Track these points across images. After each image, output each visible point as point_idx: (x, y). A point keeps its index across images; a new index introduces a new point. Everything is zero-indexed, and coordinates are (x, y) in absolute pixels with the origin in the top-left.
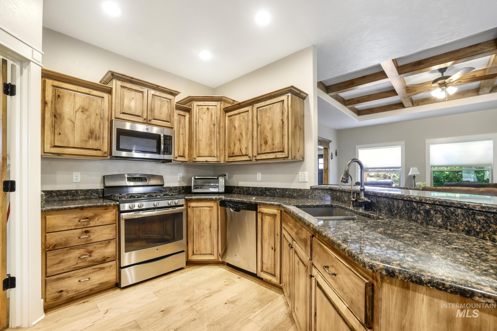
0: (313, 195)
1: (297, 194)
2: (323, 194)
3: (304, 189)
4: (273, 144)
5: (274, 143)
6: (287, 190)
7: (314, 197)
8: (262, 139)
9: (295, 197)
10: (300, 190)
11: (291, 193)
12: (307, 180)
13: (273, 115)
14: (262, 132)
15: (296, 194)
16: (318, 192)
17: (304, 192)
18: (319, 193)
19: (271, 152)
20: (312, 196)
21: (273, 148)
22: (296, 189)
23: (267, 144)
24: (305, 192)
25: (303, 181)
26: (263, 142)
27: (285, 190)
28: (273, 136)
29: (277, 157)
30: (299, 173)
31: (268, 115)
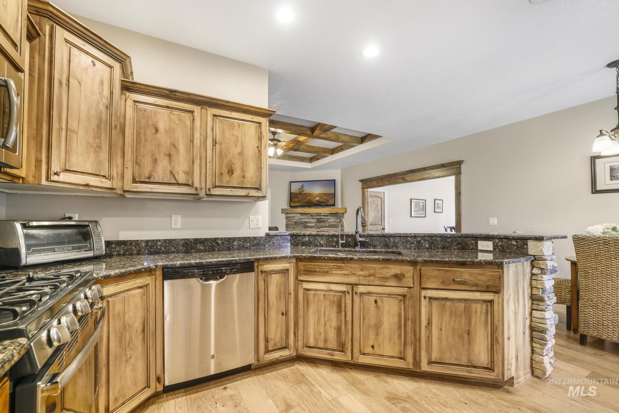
0: (271, 242)
1: (250, 243)
2: (283, 241)
3: (260, 237)
4: (244, 177)
5: (244, 175)
6: (235, 240)
7: (272, 245)
8: (224, 165)
9: (247, 248)
10: (255, 238)
11: (241, 243)
12: (261, 227)
13: (243, 136)
14: (223, 154)
15: (248, 244)
16: (277, 239)
17: (260, 241)
18: (278, 240)
20: (269, 244)
21: (244, 182)
22: (249, 238)
23: (233, 174)
24: (261, 240)
25: (256, 226)
26: (225, 170)
27: (232, 240)
28: (243, 165)
29: (250, 195)
30: (250, 216)
31: (236, 133)
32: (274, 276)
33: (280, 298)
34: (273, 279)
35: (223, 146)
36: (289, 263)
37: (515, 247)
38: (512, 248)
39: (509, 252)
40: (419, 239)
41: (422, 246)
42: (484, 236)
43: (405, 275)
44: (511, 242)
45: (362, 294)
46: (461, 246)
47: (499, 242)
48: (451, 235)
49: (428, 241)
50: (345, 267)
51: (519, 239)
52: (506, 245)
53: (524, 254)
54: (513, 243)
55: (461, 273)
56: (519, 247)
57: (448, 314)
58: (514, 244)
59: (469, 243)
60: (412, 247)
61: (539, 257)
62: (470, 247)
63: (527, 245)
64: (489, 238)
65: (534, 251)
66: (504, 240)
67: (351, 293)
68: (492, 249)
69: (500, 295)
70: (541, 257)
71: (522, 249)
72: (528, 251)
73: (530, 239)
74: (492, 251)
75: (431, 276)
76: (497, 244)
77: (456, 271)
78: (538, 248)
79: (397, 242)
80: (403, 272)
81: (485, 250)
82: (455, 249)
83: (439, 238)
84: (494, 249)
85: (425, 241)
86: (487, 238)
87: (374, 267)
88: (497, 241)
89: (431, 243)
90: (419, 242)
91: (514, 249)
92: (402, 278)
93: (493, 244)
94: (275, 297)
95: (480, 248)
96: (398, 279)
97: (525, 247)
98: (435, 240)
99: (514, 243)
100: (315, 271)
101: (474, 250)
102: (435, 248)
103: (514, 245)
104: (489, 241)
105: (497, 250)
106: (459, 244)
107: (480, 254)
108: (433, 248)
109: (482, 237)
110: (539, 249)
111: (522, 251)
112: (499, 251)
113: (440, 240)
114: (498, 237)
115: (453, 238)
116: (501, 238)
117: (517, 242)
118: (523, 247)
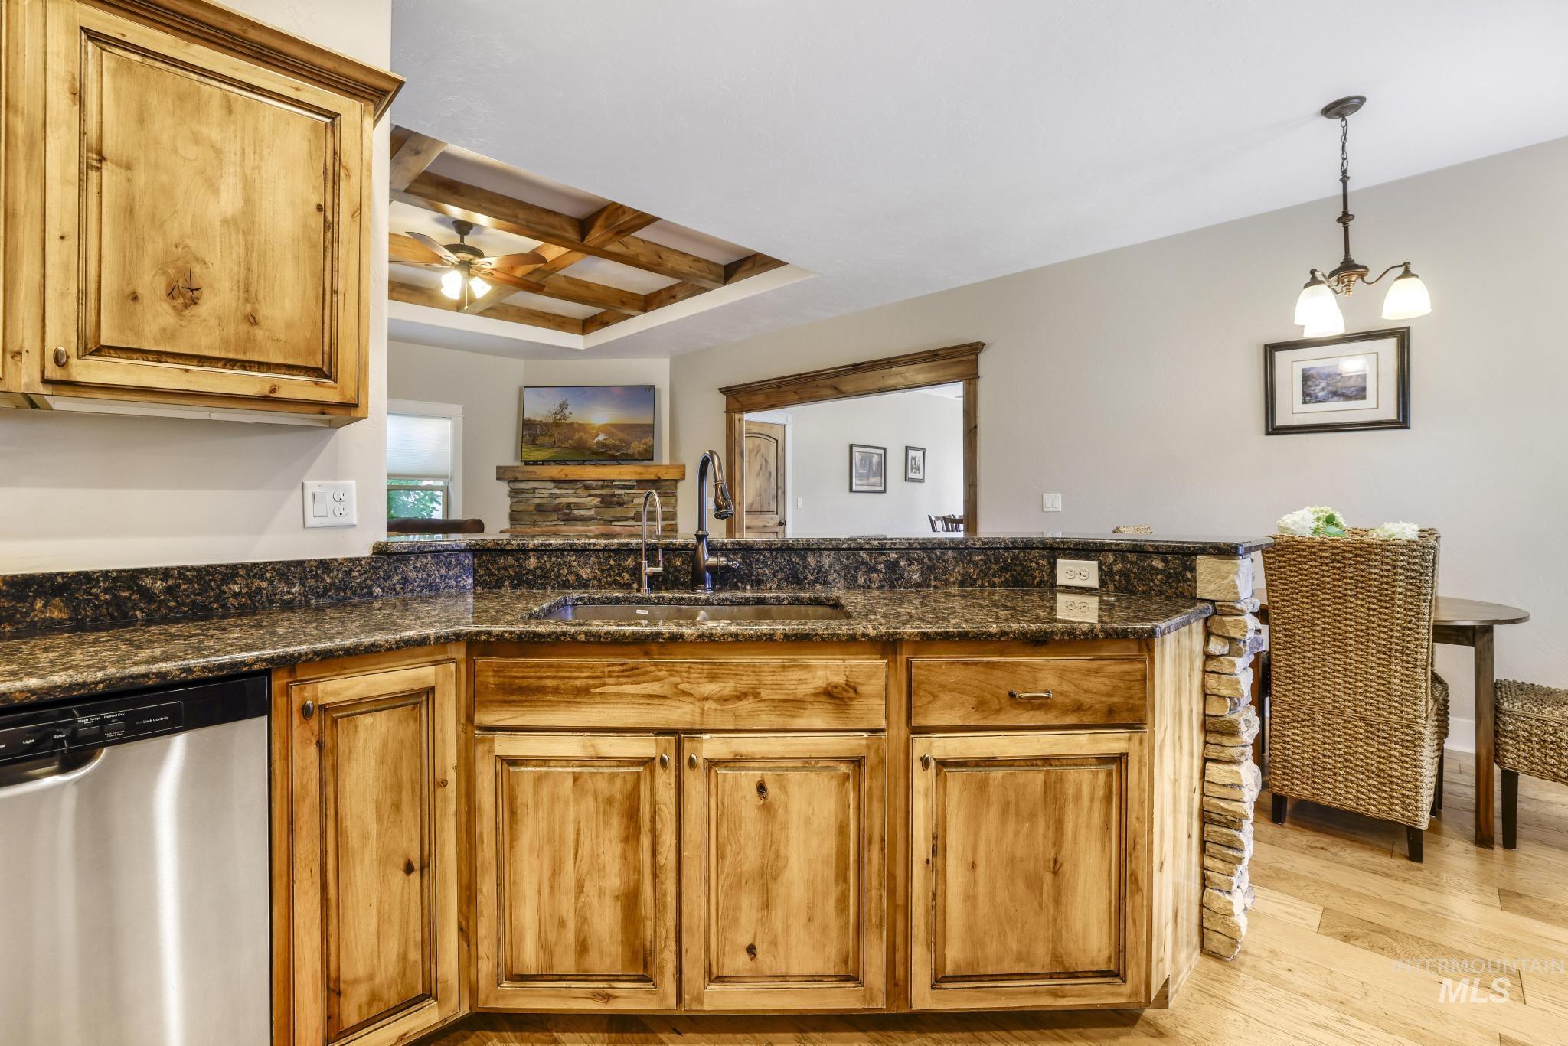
0: (396, 579)
1: (303, 585)
2: (443, 572)
3: (351, 560)
4: (252, 320)
5: (255, 310)
6: (237, 575)
7: (398, 587)
8: (147, 262)
9: (291, 601)
10: (325, 565)
11: (264, 584)
12: (355, 521)
13: (249, 150)
14: (141, 213)
15: (296, 590)
16: (418, 564)
17: (348, 573)
18: (423, 568)
19: (231, 356)
20: (388, 584)
21: (250, 341)
22: (300, 563)
23: (194, 301)
24: (351, 570)
25: (332, 520)
26: (151, 283)
27: (218, 577)
28: (249, 269)
29: (281, 394)
30: (305, 482)
31: (214, 134)
32: (366, 720)
33: (397, 806)
34: (362, 734)
35: (141, 177)
36: (436, 663)
37: (1159, 577)
38: (1152, 581)
39: (1144, 592)
40: (893, 555)
41: (902, 577)
42: (1075, 545)
43: (861, 689)
44: (1149, 562)
45: (713, 764)
46: (1011, 575)
47: (1115, 560)
48: (984, 543)
49: (920, 561)
50: (654, 668)
51: (1173, 553)
52: (1135, 570)
53: (1184, 597)
54: (1153, 563)
55: (1034, 670)
56: (1171, 577)
57: (994, 811)
58: (1157, 569)
59: (1034, 565)
60: (871, 582)
61: (1227, 603)
62: (1035, 577)
63: (1193, 570)
64: (1088, 550)
65: (1212, 587)
66: (1129, 555)
67: (673, 763)
68: (1095, 583)
69: (1146, 736)
70: (1232, 604)
71: (1179, 581)
72: (1195, 587)
73: (1201, 554)
74: (1095, 589)
75: (943, 687)
76: (1110, 569)
77: (1019, 665)
78: (1226, 578)
79: (826, 566)
80: (853, 679)
81: (1076, 588)
82: (993, 586)
83: (950, 553)
84: (1102, 582)
85: (910, 561)
86: (1083, 550)
87: (754, 666)
88: (1111, 558)
89: (929, 567)
90: (893, 566)
91: (1158, 583)
92: (851, 699)
93: (1100, 569)
94: (371, 807)
95: (1062, 580)
96: (838, 702)
97: (1189, 575)
98: (938, 559)
99: (1158, 564)
100: (542, 690)
101: (1045, 586)
102: (938, 584)
103: (1158, 571)
104: (1088, 558)
105: (1111, 587)
106: (1005, 569)
107: (1062, 599)
108: (933, 583)
109: (1069, 548)
110: (1225, 582)
111: (1180, 589)
112: (1116, 588)
113: (954, 558)
114: (1113, 547)
115: (989, 552)
116: (1121, 551)
117: (1165, 561)
118: (1183, 577)
